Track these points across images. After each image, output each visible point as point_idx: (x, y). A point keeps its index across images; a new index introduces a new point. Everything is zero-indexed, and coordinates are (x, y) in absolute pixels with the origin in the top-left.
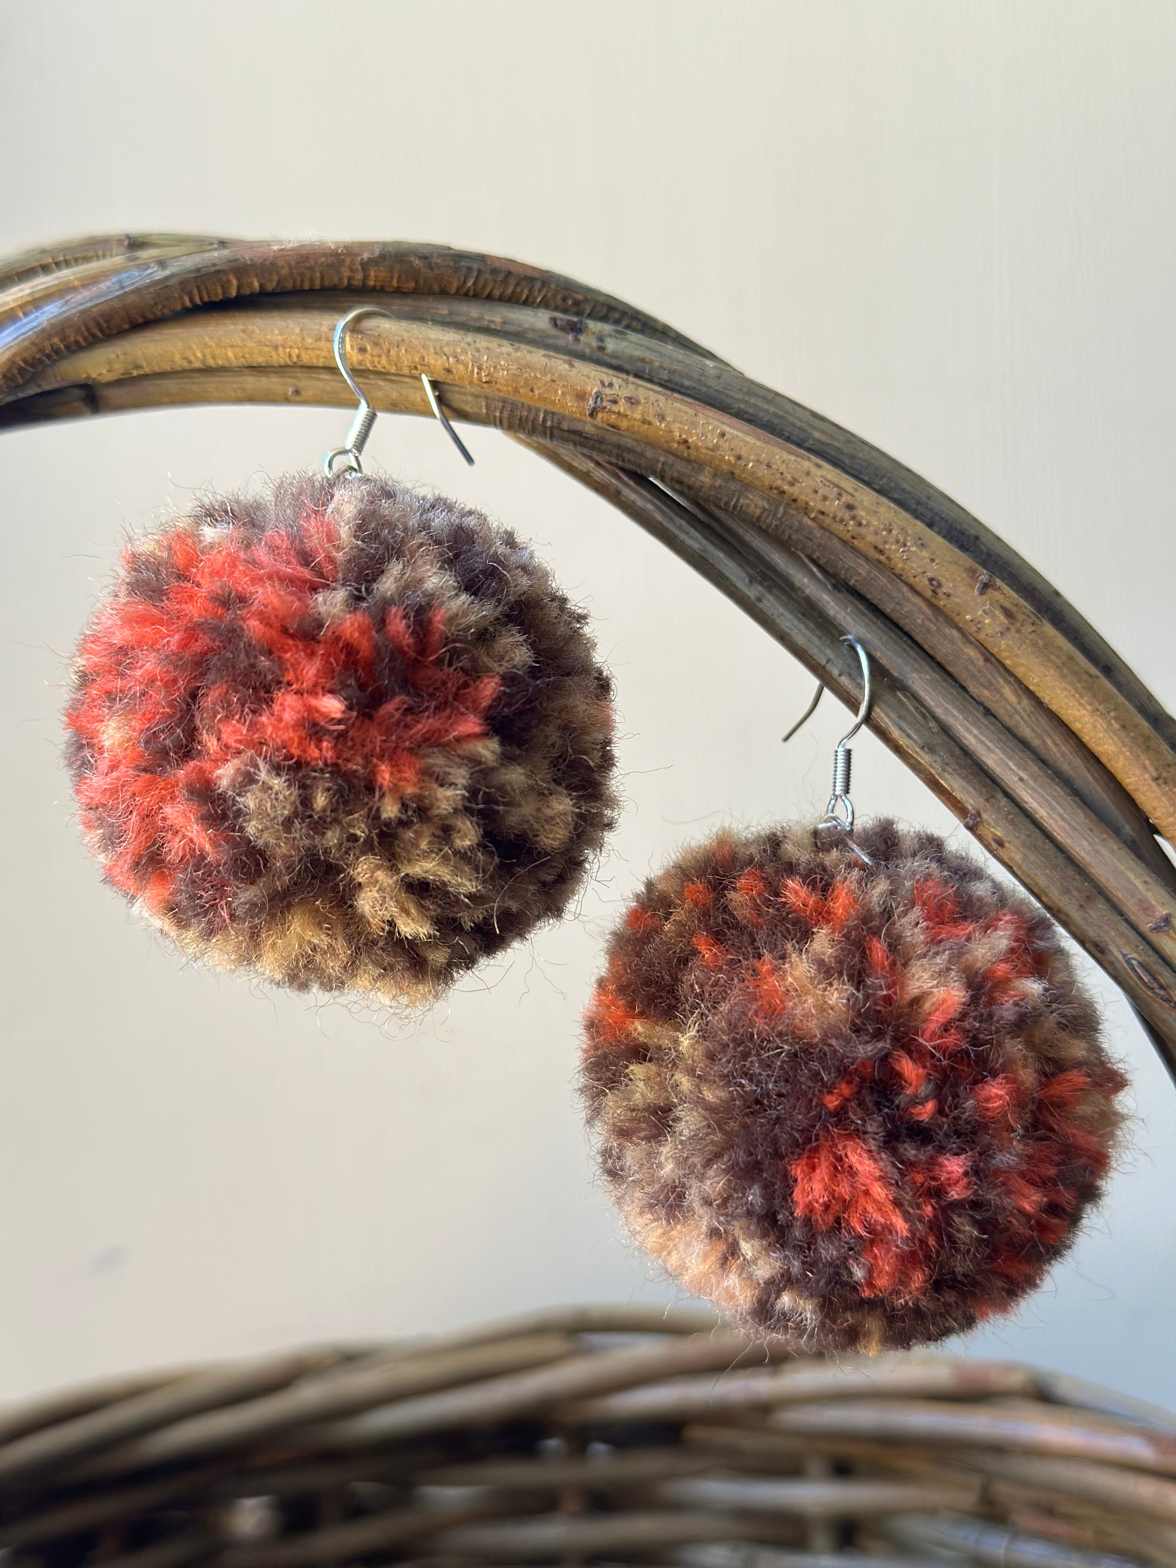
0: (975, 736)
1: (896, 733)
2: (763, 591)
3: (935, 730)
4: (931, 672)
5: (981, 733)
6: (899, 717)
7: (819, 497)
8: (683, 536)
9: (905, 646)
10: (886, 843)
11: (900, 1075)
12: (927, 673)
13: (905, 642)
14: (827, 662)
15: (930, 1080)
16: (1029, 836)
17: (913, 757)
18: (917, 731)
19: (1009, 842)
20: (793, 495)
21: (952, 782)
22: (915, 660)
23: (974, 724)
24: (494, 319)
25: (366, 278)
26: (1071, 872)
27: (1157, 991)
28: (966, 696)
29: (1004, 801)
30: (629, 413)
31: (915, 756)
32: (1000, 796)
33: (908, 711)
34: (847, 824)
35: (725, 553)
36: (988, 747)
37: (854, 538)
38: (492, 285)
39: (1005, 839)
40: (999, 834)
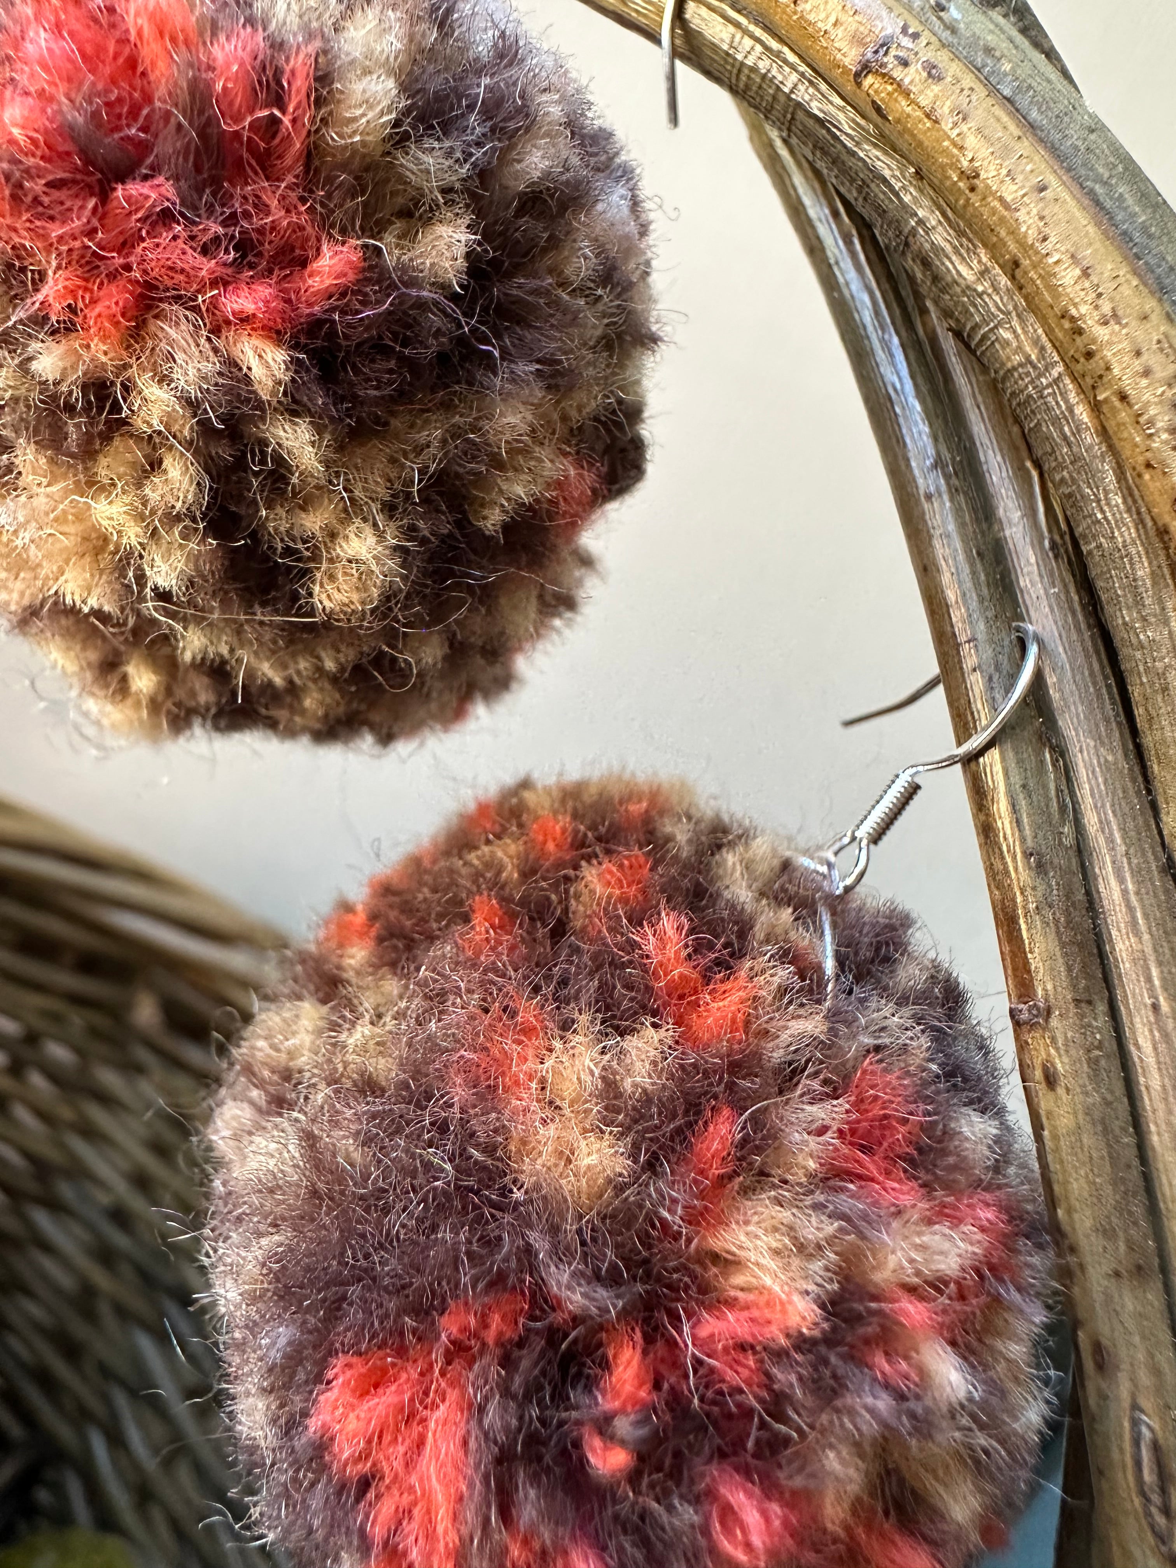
0: (1125, 892)
1: (1001, 807)
2: (944, 488)
3: (1067, 842)
4: (1120, 754)
5: (1137, 893)
6: (1024, 786)
7: (1137, 365)
8: (880, 355)
9: (1104, 691)
10: (878, 949)
11: (605, 1365)
12: (1111, 750)
13: (1108, 686)
14: (969, 642)
15: (648, 1419)
16: (1108, 1104)
17: (1003, 858)
18: (1037, 828)
19: (1068, 1090)
20: (1094, 341)
21: (1038, 938)
22: (1107, 720)
23: (1136, 873)
26: (1138, 1209)
27: (1154, 1510)
28: (1152, 822)
29: (1102, 1021)
30: (916, 91)
31: (1009, 860)
32: (1102, 1007)
33: (1045, 787)
34: (842, 885)
35: (925, 410)
36: (1134, 923)
37: (1148, 466)
39: (1063, 1082)
40: (1059, 1066)
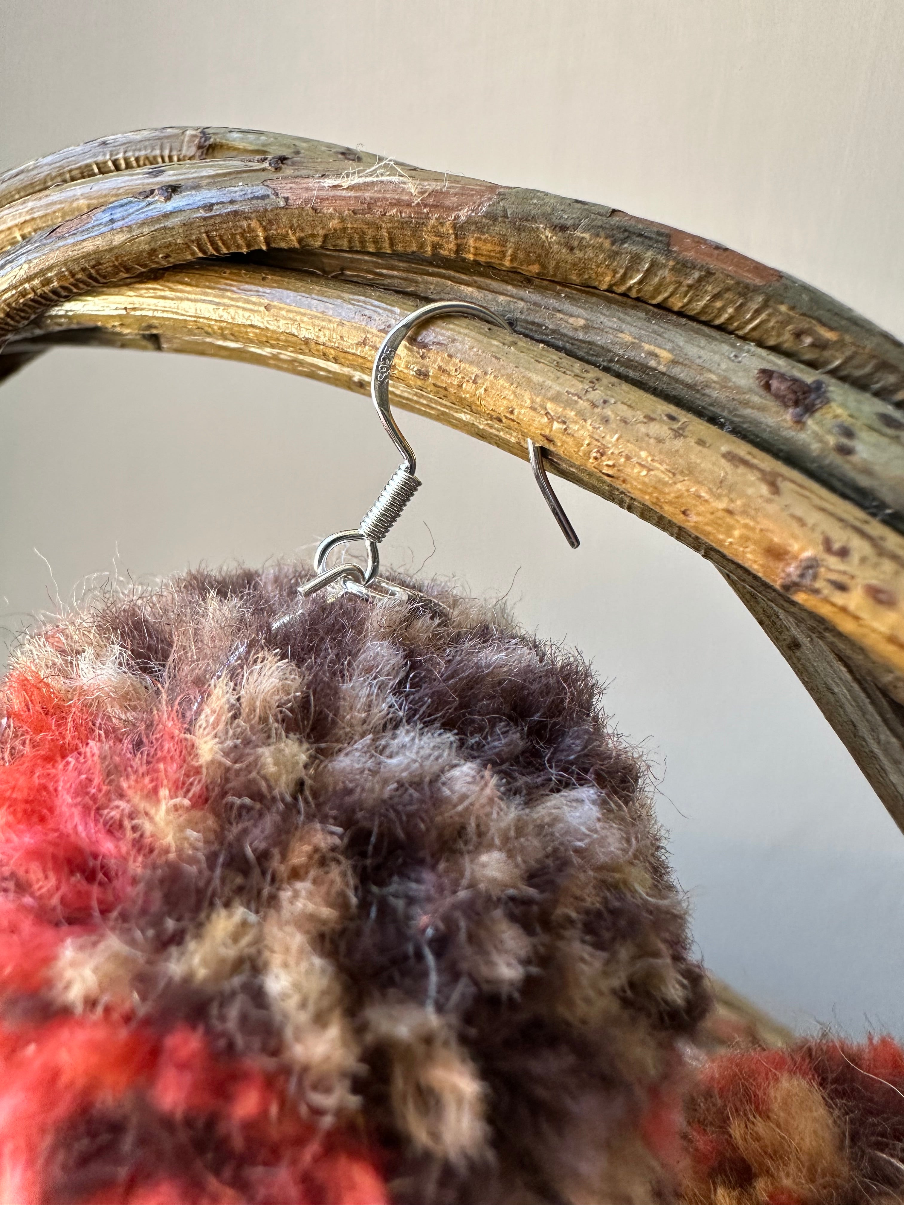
24: (657, 351)
25: (459, 248)
30: (863, 615)
38: (671, 289)
